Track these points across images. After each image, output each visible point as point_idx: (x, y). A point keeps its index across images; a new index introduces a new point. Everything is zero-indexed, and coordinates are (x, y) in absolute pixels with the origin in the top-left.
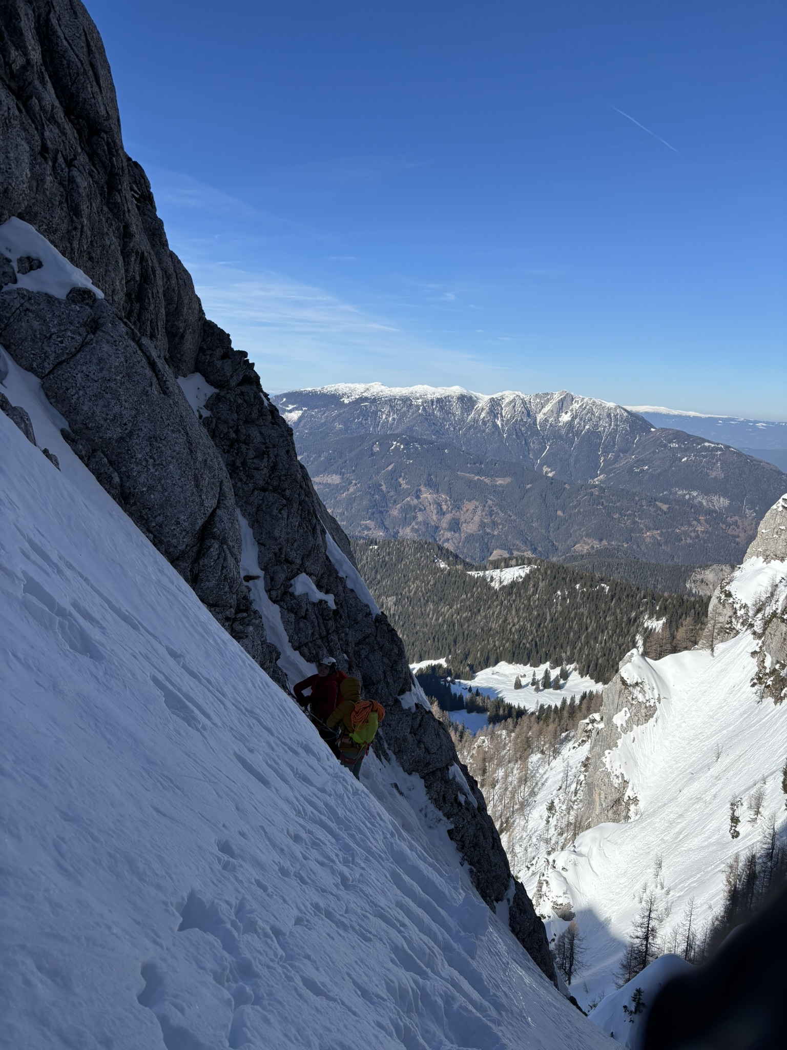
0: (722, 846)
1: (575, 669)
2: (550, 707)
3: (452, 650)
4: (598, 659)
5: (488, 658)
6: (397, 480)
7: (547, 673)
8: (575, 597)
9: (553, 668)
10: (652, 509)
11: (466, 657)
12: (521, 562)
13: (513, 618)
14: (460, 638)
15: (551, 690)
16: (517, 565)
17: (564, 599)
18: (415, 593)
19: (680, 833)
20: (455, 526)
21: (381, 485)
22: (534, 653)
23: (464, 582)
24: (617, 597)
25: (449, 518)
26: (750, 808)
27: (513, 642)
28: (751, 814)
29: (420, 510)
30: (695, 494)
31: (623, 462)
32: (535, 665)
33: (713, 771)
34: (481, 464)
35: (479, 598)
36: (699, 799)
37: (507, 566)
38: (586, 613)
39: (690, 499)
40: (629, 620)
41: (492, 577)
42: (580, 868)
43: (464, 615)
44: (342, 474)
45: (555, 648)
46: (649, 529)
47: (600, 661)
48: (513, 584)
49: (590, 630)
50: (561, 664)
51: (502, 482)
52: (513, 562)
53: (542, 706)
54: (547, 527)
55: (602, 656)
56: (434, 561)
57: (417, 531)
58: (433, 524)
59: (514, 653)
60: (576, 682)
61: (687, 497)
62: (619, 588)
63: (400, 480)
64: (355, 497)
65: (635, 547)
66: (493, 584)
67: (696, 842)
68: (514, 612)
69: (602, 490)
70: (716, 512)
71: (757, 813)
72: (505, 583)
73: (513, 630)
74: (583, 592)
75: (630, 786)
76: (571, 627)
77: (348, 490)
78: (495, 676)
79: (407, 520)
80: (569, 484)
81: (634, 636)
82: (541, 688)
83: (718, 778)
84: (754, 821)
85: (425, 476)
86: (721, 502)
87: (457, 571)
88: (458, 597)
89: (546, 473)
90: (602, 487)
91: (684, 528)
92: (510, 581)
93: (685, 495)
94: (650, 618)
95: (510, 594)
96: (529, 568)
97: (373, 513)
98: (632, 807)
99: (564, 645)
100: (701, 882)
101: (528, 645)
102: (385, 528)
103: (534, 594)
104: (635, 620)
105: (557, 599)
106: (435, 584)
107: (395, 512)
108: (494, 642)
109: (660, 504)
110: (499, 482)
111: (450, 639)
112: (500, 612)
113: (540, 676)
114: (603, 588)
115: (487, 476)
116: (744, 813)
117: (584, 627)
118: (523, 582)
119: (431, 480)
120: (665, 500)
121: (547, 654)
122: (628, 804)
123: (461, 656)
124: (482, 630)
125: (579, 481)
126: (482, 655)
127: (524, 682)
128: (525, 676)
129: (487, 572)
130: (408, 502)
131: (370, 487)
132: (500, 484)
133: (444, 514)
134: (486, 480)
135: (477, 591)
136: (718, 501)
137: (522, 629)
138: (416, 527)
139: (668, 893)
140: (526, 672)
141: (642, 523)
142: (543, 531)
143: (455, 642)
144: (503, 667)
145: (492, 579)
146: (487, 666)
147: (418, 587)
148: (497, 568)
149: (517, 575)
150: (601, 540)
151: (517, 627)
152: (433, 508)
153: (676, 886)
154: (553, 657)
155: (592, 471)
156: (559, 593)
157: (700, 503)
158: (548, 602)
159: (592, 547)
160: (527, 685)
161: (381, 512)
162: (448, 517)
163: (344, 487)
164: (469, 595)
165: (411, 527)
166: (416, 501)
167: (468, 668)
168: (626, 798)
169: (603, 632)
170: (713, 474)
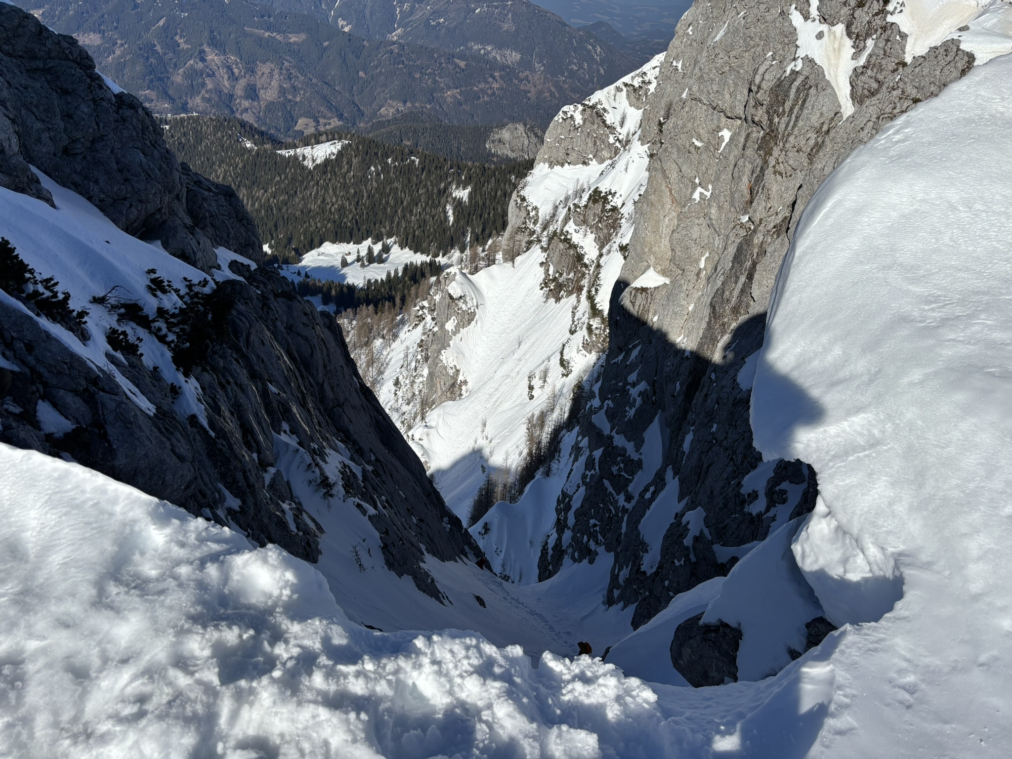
0: (523, 405)
1: (395, 243)
2: (376, 281)
3: (274, 235)
4: (414, 231)
5: (312, 241)
6: (172, 38)
7: (370, 250)
8: (388, 172)
9: (374, 243)
10: (451, 67)
11: (290, 241)
12: (331, 136)
13: (330, 198)
14: (281, 223)
15: (375, 264)
16: (328, 141)
17: (378, 174)
18: (224, 178)
19: (496, 401)
20: (252, 93)
21: (155, 46)
22: (356, 231)
23: (275, 163)
24: (427, 169)
25: (244, 84)
26: (540, 379)
27: (334, 222)
28: (541, 382)
29: (208, 75)
30: (489, 48)
31: (419, 15)
32: (358, 242)
33: (516, 356)
34: (269, 17)
35: (294, 179)
36: (508, 376)
37: (318, 143)
38: (400, 187)
39: (485, 54)
40: (439, 191)
41: (304, 156)
42: (431, 436)
43: (281, 198)
44: (103, 32)
45: (375, 224)
46: (449, 88)
47: (417, 233)
48: (327, 162)
49: (405, 204)
50: (382, 239)
51: (296, 39)
52: (324, 138)
53: (369, 281)
54: (351, 90)
55: (418, 228)
56: (238, 141)
57: (209, 100)
58: (226, 91)
59: (336, 233)
60: (397, 254)
61: (482, 52)
62: (427, 161)
63: (177, 38)
64: (125, 61)
65: (438, 107)
66: (305, 163)
67: (506, 405)
68: (331, 191)
69: (402, 47)
70: (508, 67)
71: (545, 381)
72: (318, 162)
73: (333, 209)
74: (395, 166)
75: (461, 373)
76: (387, 202)
77: (114, 53)
78: (321, 257)
79: (195, 88)
80: (368, 41)
81: (445, 206)
82: (366, 263)
83: (520, 360)
84: (543, 387)
85: (207, 34)
86: (513, 56)
87: (265, 151)
88: (272, 179)
89: (343, 27)
90: (400, 44)
91: (482, 86)
92: (323, 159)
93: (480, 50)
94: (457, 188)
95: (325, 173)
96: (340, 144)
97: (151, 81)
98: (464, 388)
99: (383, 221)
100: (511, 432)
101: (349, 224)
102: (170, 98)
103: (349, 171)
104: (445, 192)
105: (371, 175)
106: (244, 167)
107: (178, 78)
108: (315, 223)
109: (457, 61)
110: (293, 39)
111: (270, 224)
112: (318, 192)
113: (364, 253)
114: (414, 161)
115: (279, 32)
116: (537, 383)
117: (399, 202)
118: (336, 159)
119: (215, 37)
120: (462, 57)
121: (368, 231)
122: (460, 386)
123: (285, 241)
124: (302, 212)
125: (377, 37)
126: (305, 238)
127: (350, 259)
128: (350, 253)
129: (298, 150)
130: (192, 65)
131: (140, 49)
132: (295, 42)
133: (237, 79)
134: (278, 37)
135: (290, 171)
136: (511, 55)
137: (342, 208)
138: (207, 96)
139: (491, 442)
140: (350, 250)
141: (442, 82)
142: (347, 95)
143: (276, 226)
144: (328, 248)
145: (304, 158)
146: (312, 248)
147: (225, 172)
148: (308, 145)
149: (329, 152)
150: (405, 102)
151: (336, 206)
152: (223, 71)
153: (496, 436)
154: (374, 233)
155: (389, 24)
156: (373, 168)
157: (495, 58)
158: (363, 179)
159: (397, 110)
160: (353, 263)
161: (161, 79)
162: (242, 82)
163: (107, 48)
164: (283, 177)
165: (201, 96)
166: (200, 65)
167: (293, 253)
168: (459, 382)
169: (417, 205)
170: (506, 26)
